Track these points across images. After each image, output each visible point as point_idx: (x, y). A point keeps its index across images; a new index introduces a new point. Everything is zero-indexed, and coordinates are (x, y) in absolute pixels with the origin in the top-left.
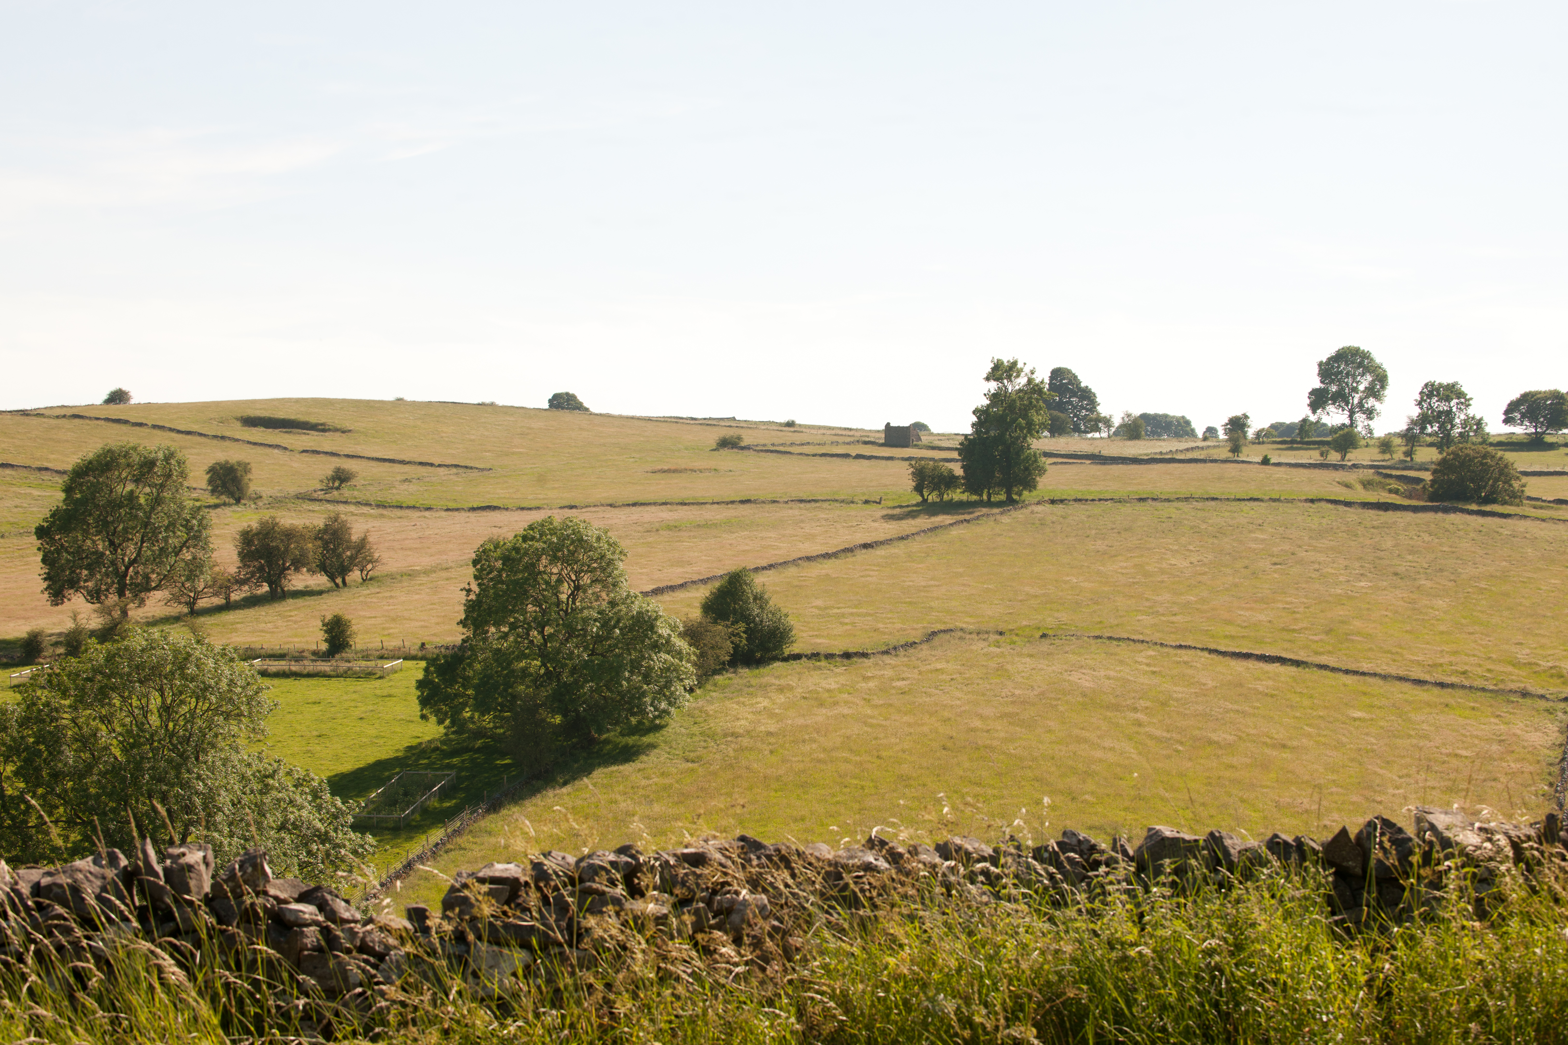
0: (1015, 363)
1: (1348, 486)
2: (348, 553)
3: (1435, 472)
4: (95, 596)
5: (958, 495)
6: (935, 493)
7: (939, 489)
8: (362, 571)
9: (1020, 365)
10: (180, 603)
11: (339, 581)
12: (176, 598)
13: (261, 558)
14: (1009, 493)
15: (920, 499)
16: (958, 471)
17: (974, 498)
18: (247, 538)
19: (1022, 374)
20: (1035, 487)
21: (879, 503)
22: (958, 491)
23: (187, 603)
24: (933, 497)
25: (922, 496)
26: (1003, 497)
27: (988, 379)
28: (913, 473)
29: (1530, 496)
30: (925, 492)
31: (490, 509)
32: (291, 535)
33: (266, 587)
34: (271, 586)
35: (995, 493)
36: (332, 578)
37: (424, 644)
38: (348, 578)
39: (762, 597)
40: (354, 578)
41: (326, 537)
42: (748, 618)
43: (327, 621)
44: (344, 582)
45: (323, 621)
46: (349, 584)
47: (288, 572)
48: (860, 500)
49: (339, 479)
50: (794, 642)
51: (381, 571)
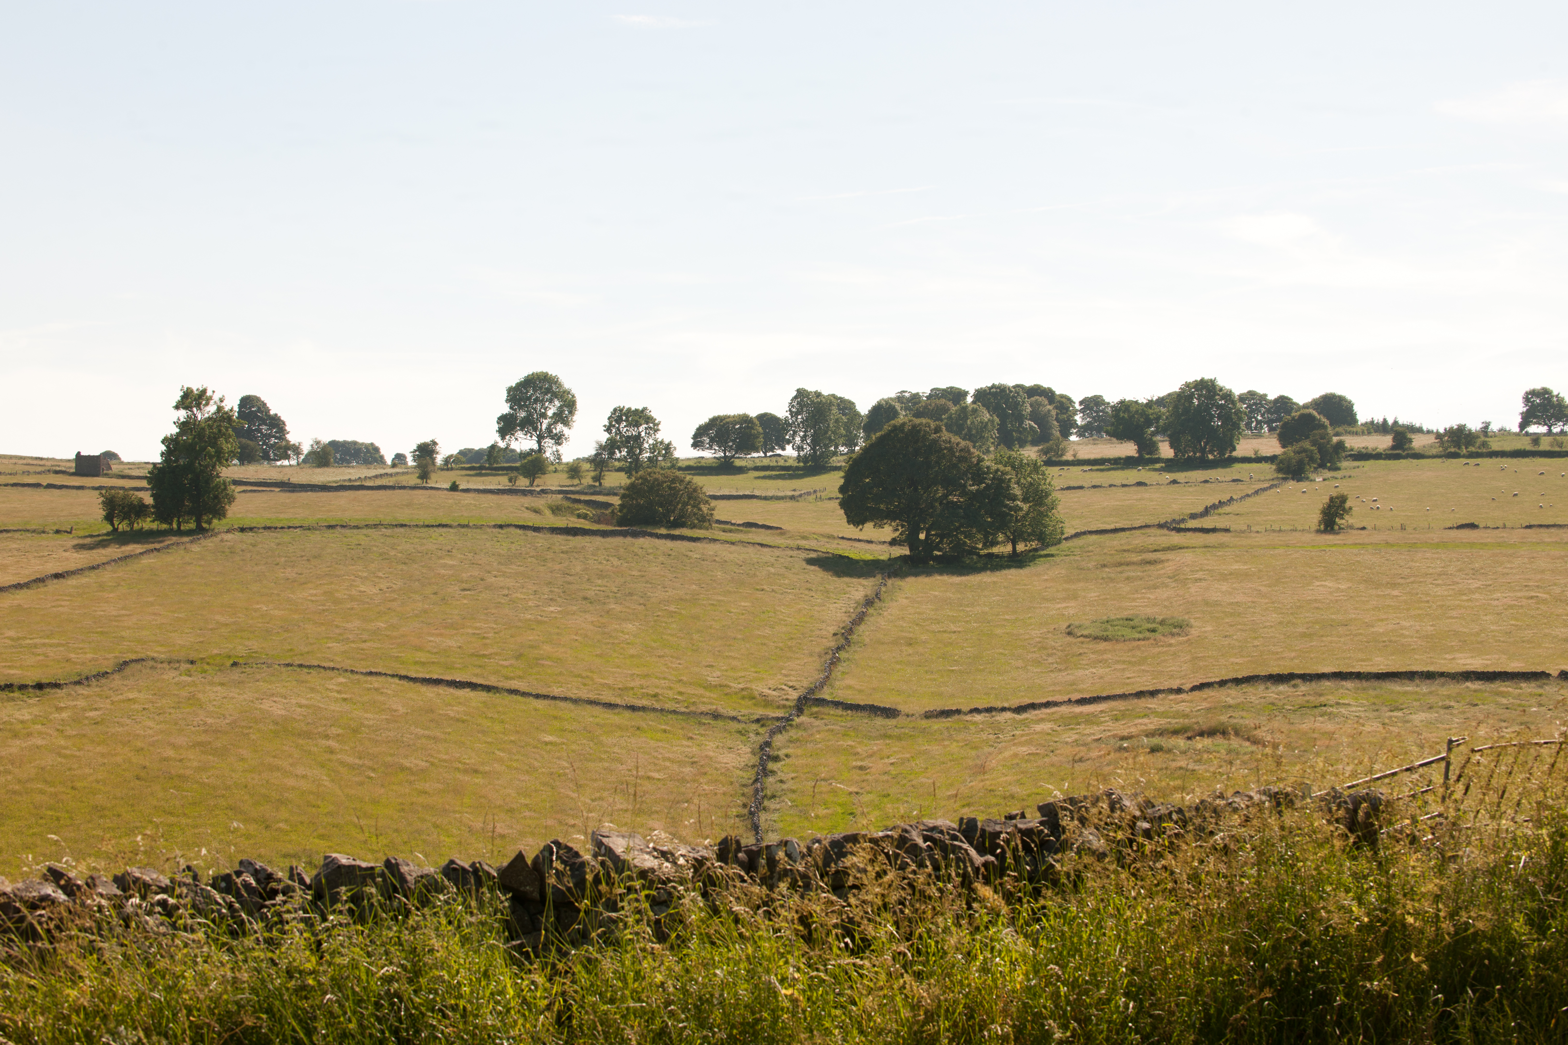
0: (204, 391)
1: (536, 511)
3: (623, 497)
5: (148, 524)
6: (126, 522)
7: (129, 518)
9: (209, 393)
14: (198, 522)
15: (109, 528)
16: (148, 500)
17: (164, 526)
19: (212, 402)
20: (224, 516)
21: (70, 533)
22: (149, 519)
24: (123, 526)
25: (113, 525)
26: (192, 525)
27: (177, 407)
28: (103, 503)
29: (717, 517)
30: (116, 521)
35: (185, 521)
48: (51, 530)
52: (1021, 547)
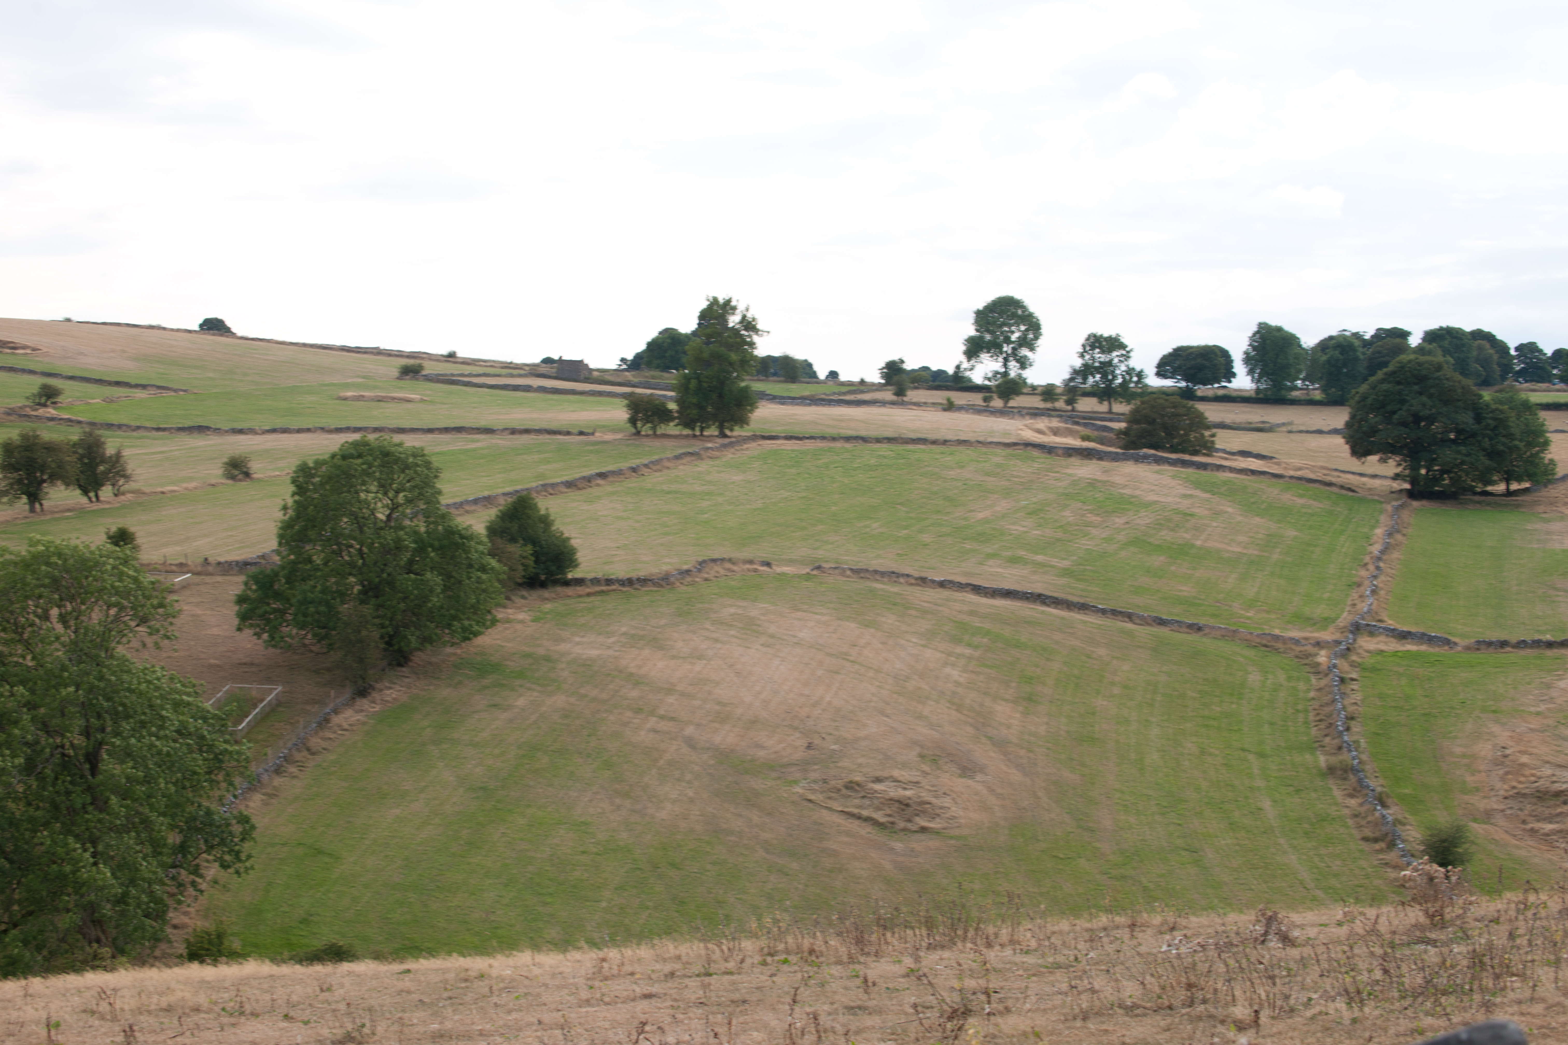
0: (728, 302)
2: (102, 468)
3: (1128, 422)
5: (673, 429)
6: (649, 425)
7: (651, 422)
8: (113, 485)
9: (733, 303)
11: (92, 494)
13: (20, 470)
14: (721, 428)
15: (633, 430)
16: (674, 408)
18: (9, 449)
19: (738, 311)
20: (748, 424)
21: (594, 435)
22: (672, 424)
24: (647, 430)
25: (636, 428)
26: (715, 431)
28: (627, 408)
29: (1217, 446)
30: (639, 424)
31: (202, 429)
32: (50, 448)
33: (24, 499)
34: (29, 498)
35: (708, 427)
36: (85, 492)
37: (206, 559)
38: (100, 493)
39: (546, 521)
40: (106, 492)
41: (80, 451)
42: (534, 542)
43: (111, 534)
44: (97, 496)
45: (107, 533)
46: (102, 499)
47: (45, 485)
48: (575, 431)
49: (46, 395)
50: (576, 566)
51: (132, 485)
52: (1514, 486)
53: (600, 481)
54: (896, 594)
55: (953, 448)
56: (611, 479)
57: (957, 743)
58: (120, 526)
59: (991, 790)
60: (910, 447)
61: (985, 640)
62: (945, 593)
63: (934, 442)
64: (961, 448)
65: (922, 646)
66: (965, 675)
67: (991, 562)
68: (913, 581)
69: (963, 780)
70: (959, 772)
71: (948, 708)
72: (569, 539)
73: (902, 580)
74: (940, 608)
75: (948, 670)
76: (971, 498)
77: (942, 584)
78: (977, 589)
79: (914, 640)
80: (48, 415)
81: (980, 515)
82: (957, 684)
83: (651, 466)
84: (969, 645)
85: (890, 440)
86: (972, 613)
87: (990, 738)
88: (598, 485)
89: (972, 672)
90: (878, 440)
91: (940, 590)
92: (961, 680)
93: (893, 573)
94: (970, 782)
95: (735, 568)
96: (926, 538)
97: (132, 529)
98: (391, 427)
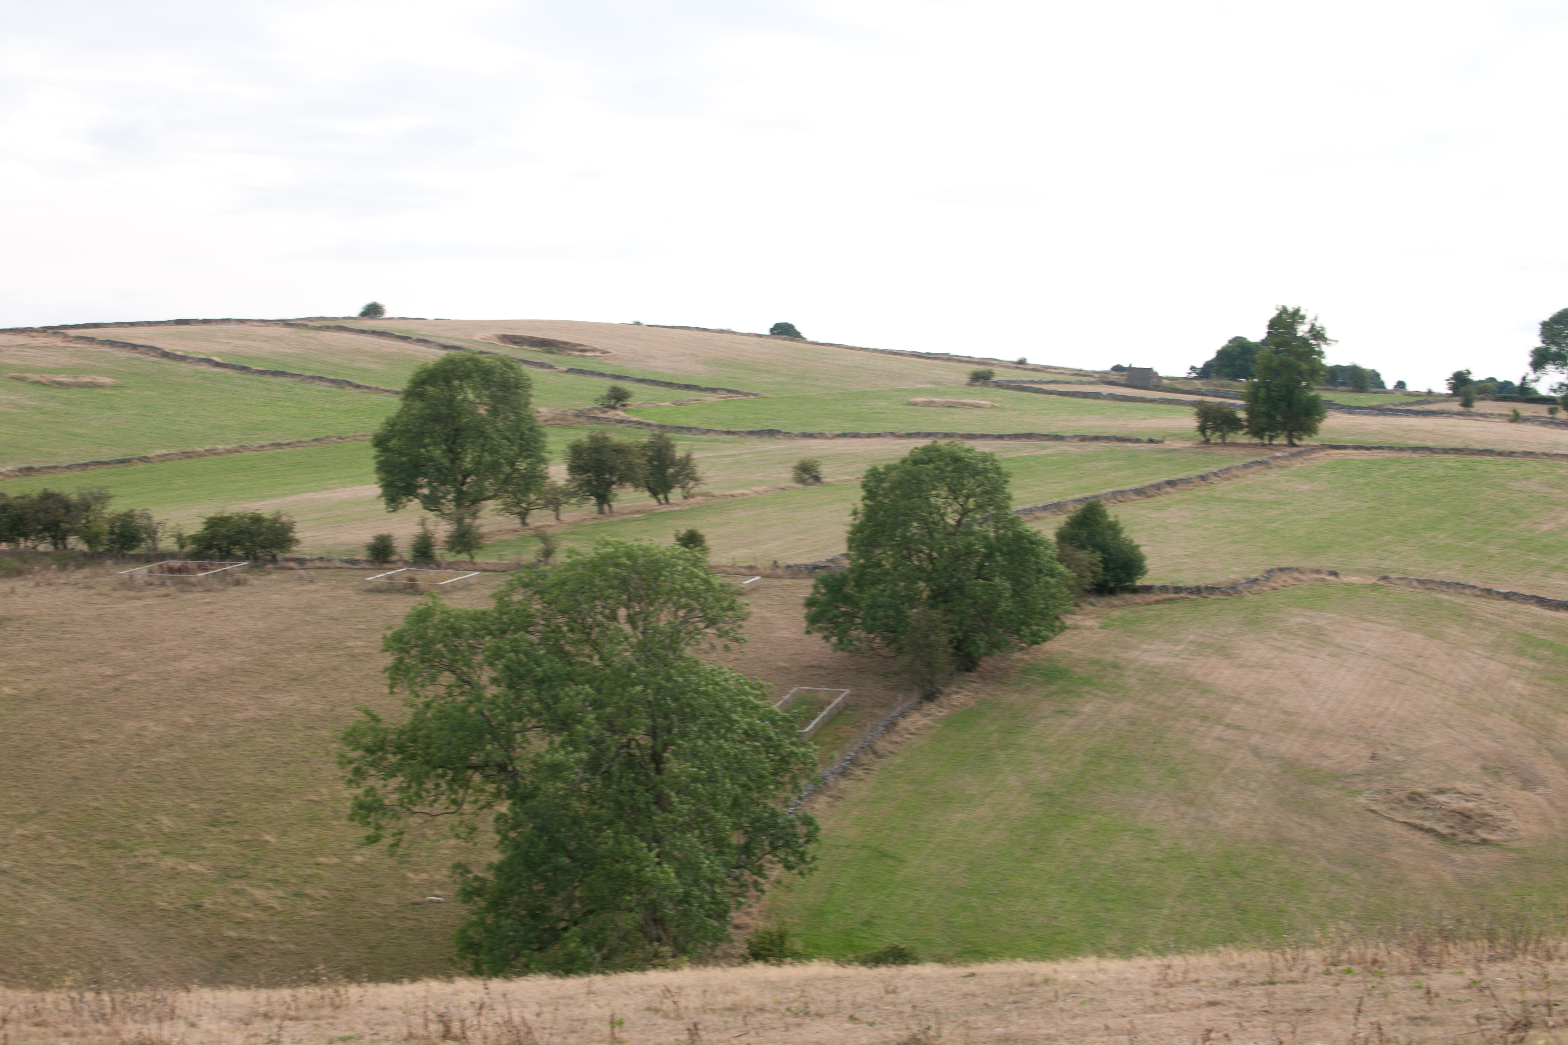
0: (1297, 311)
2: (671, 471)
4: (432, 503)
5: (1242, 437)
6: (1218, 433)
7: (1221, 431)
8: (683, 487)
9: (1302, 313)
10: (513, 513)
11: (661, 497)
12: (507, 509)
13: (589, 472)
14: (1290, 437)
15: (1202, 439)
16: (1243, 416)
18: (577, 451)
19: (1306, 321)
20: (1316, 433)
21: (1162, 443)
22: (1241, 432)
23: (519, 514)
24: (1215, 438)
25: (1205, 436)
26: (1284, 440)
27: (1270, 325)
28: (1197, 416)
30: (1208, 433)
31: (772, 433)
32: (620, 450)
33: (593, 500)
34: (598, 500)
35: (1277, 436)
36: (655, 494)
37: (775, 562)
38: (670, 496)
39: (1115, 528)
40: (675, 495)
41: (650, 453)
42: (1103, 548)
43: (680, 536)
44: (666, 499)
45: (676, 535)
46: (671, 501)
47: (614, 487)
48: (1145, 439)
49: (615, 398)
50: (1144, 573)
51: (701, 488)
53: (1169, 489)
54: (1462, 605)
55: (1519, 460)
56: (1180, 487)
57: (1519, 756)
58: (689, 528)
59: (1551, 803)
60: (1477, 458)
61: (1548, 652)
62: (1510, 605)
63: (1500, 454)
64: (1527, 460)
65: (1487, 658)
66: (1529, 687)
67: (1555, 575)
68: (1478, 593)
69: (1524, 793)
70: (1520, 784)
71: (1511, 720)
72: (1137, 546)
73: (1467, 591)
74: (1505, 620)
75: (1512, 682)
76: (1535, 510)
77: (1507, 596)
78: (1541, 602)
79: (1479, 652)
80: (617, 418)
81: (1545, 528)
82: (1521, 696)
83: (1220, 474)
84: (1533, 657)
85: (1457, 451)
86: (1536, 625)
87: (1552, 751)
88: (1167, 493)
89: (1536, 684)
90: (1445, 451)
91: (1505, 602)
92: (1525, 692)
93: (1459, 584)
94: (1530, 795)
95: (1302, 577)
96: (1492, 549)
97: (702, 532)
98: (961, 432)
